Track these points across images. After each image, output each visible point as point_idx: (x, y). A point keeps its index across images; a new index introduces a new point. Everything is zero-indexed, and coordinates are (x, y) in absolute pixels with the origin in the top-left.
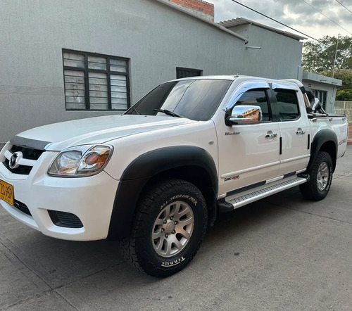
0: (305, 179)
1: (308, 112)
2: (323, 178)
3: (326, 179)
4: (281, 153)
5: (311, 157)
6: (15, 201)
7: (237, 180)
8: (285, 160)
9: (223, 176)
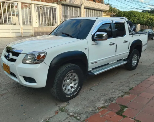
0: (127, 62)
1: (129, 32)
2: (135, 61)
3: (136, 61)
4: (116, 51)
5: (130, 52)
6: (10, 72)
7: (96, 63)
8: (118, 54)
9: (90, 62)
